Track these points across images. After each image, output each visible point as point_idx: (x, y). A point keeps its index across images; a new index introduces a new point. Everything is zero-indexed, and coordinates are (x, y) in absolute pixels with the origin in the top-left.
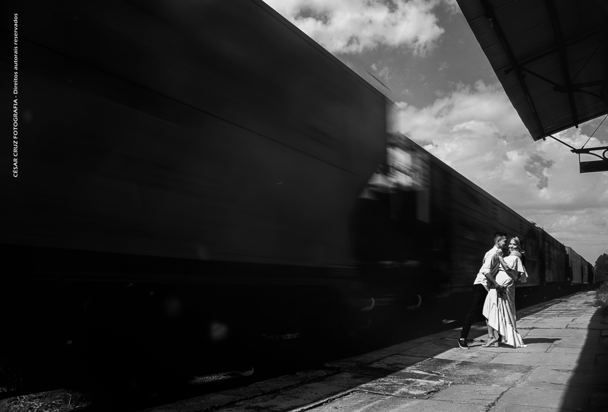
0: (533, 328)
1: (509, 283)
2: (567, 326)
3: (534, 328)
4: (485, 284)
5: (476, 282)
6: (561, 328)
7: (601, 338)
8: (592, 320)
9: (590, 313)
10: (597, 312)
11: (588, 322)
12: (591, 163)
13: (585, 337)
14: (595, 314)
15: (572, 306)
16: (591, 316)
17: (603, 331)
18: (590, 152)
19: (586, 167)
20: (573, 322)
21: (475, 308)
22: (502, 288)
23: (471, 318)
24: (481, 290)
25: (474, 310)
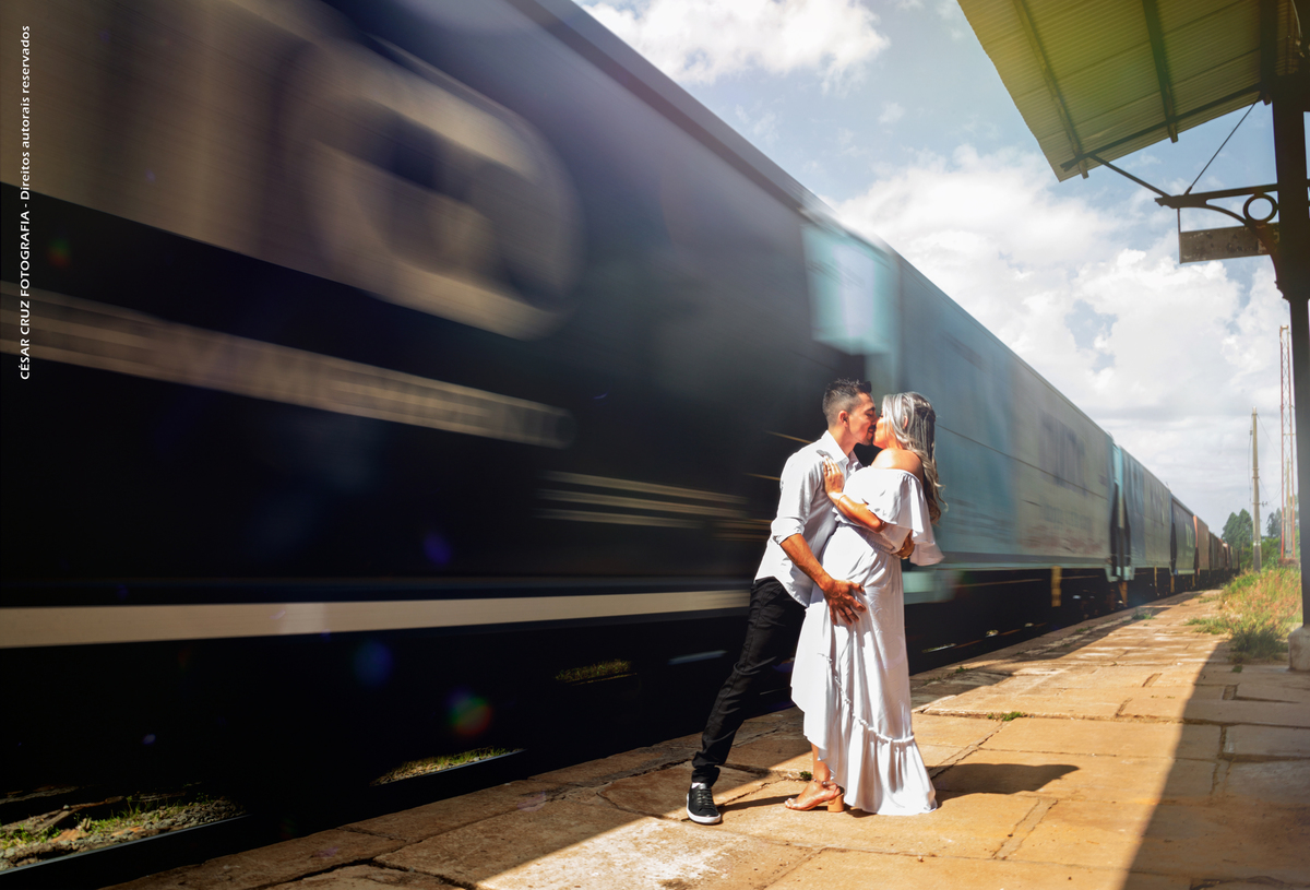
0: (1013, 716)
1: (872, 569)
2: (1122, 708)
3: (1019, 716)
4: (786, 579)
5: (761, 574)
6: (1099, 719)
7: (1224, 765)
8: (1202, 681)
9: (1199, 654)
10: (1219, 648)
11: (1187, 692)
12: (1211, 234)
13: (1163, 760)
14: (1211, 656)
15: (1158, 631)
16: (1196, 669)
17: (1229, 729)
18: (1209, 202)
19: (1197, 247)
20: (1146, 688)
21: (748, 668)
22: (846, 589)
23: (729, 707)
24: (771, 602)
25: (743, 677)
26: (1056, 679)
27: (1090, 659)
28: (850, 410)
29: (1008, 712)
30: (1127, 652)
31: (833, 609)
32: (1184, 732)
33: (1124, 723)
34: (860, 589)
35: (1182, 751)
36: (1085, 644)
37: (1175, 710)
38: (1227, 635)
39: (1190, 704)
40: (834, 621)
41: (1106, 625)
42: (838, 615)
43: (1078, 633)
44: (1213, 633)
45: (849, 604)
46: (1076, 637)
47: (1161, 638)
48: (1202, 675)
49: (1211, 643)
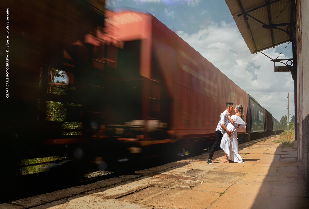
1: (234, 130)
2: (264, 153)
5: (217, 130)
6: (261, 154)
7: (281, 159)
8: (277, 150)
9: (276, 146)
10: (280, 146)
11: (275, 151)
12: (280, 67)
13: (272, 158)
14: (278, 146)
15: (267, 143)
16: (276, 148)
17: (281, 155)
18: (280, 61)
19: (278, 69)
20: (267, 151)
21: (216, 143)
22: (230, 132)
23: (214, 149)
24: (219, 134)
25: (216, 144)
26: (250, 150)
27: (255, 147)
28: (230, 107)
29: (246, 153)
30: (262, 146)
31: (228, 135)
32: (275, 155)
33: (265, 155)
34: (232, 132)
35: (275, 157)
36: (253, 145)
37: (273, 153)
38: (281, 143)
39: (275, 152)
40: (228, 136)
41: (256, 142)
42: (229, 136)
43: (251, 143)
44: (278, 143)
45: (231, 134)
46: (251, 144)
47: (268, 144)
48: (277, 149)
49: (278, 145)
